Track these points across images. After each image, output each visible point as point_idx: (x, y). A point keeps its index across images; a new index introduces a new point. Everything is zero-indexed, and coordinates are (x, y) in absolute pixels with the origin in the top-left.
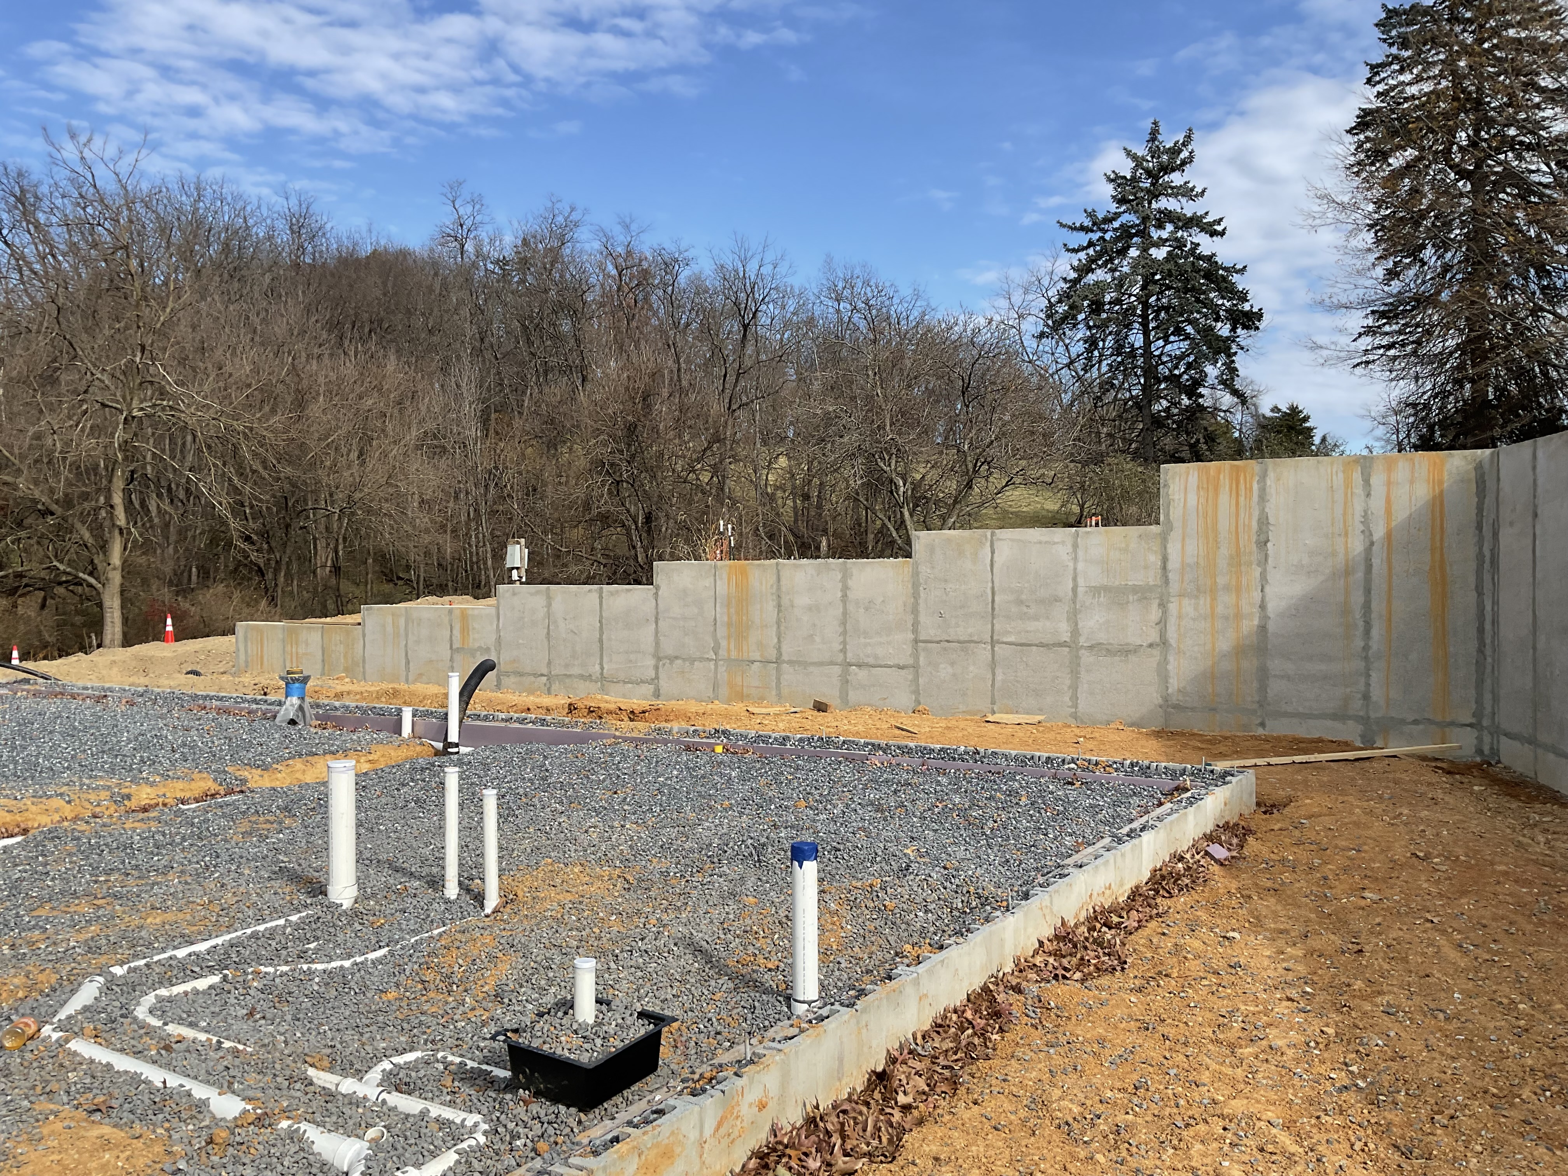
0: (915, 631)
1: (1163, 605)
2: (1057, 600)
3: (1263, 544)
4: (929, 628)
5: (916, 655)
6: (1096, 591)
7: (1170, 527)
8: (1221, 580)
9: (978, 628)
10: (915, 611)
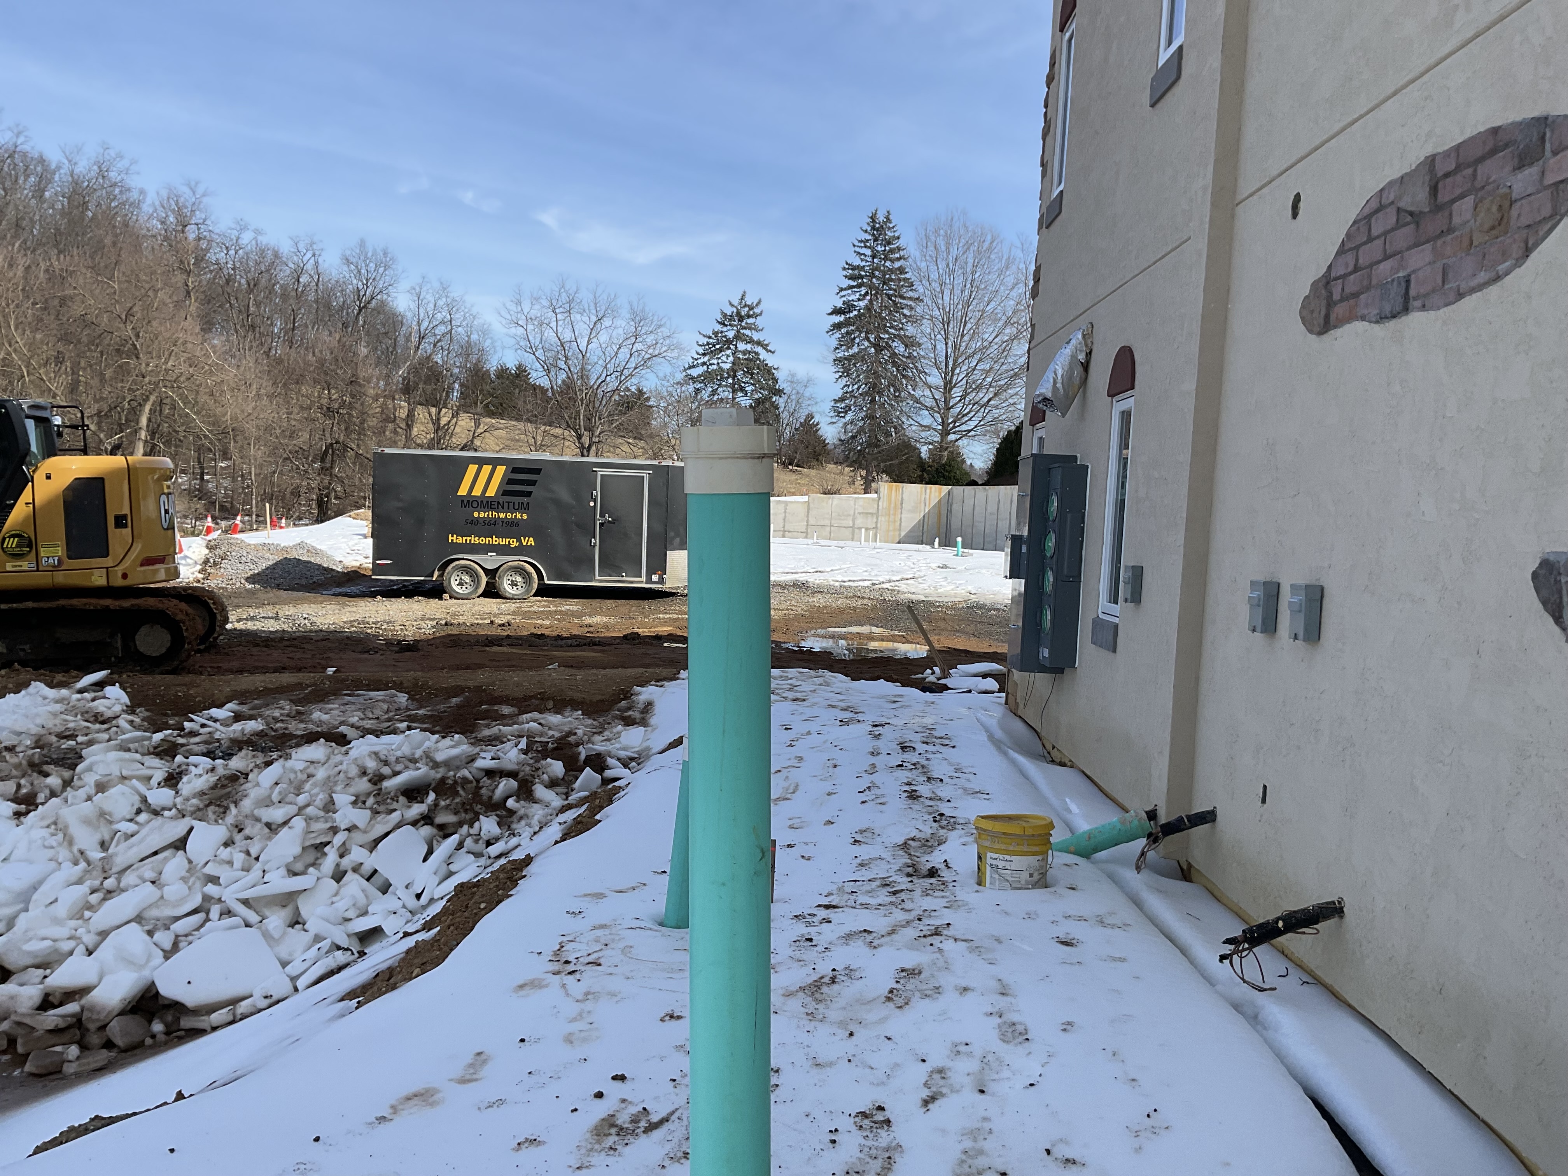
0: (807, 521)
1: (877, 518)
2: (849, 515)
3: (902, 504)
4: (812, 521)
5: (807, 529)
6: (860, 513)
7: (879, 498)
8: (892, 512)
9: (827, 522)
10: (808, 516)
